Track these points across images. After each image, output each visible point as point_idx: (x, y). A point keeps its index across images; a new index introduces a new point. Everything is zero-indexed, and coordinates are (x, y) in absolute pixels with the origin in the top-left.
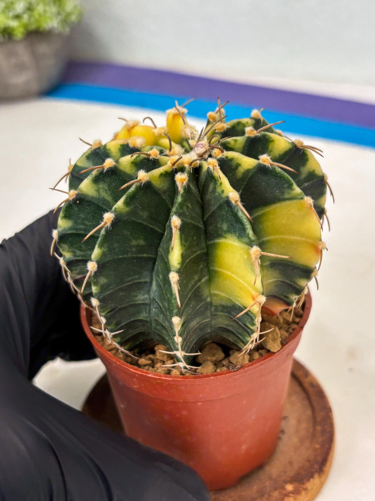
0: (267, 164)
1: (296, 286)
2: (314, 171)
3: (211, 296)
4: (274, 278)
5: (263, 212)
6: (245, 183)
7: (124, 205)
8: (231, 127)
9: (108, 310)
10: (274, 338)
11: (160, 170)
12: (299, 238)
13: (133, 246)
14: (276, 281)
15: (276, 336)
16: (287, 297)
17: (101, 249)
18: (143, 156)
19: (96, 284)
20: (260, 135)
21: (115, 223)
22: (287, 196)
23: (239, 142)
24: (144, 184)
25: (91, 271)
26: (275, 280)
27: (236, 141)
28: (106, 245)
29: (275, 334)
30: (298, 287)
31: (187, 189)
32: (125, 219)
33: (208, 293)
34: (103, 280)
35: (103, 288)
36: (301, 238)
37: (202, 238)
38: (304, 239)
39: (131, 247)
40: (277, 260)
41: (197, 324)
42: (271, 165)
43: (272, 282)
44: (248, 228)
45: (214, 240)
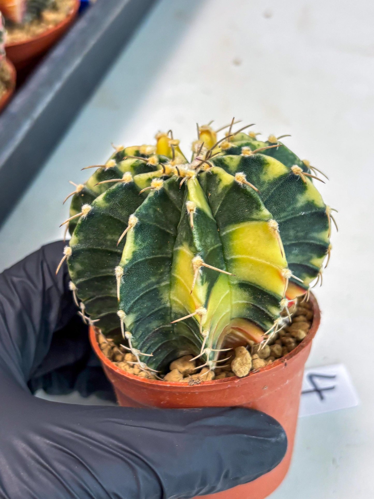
0: (240, 182)
1: (268, 313)
2: (313, 201)
3: (170, 302)
4: (244, 299)
5: (234, 229)
6: (223, 199)
7: (103, 200)
8: (238, 146)
9: (88, 297)
10: (243, 363)
11: (148, 175)
12: (264, 261)
13: (108, 240)
14: (247, 304)
15: (245, 362)
16: (264, 324)
17: (77, 236)
18: (141, 162)
19: (72, 268)
20: (254, 156)
21: (91, 215)
22: (254, 216)
23: (234, 160)
24: (126, 184)
25: (67, 256)
26: (246, 302)
27: (231, 159)
28: (82, 234)
29: (244, 359)
30: (271, 315)
31: (159, 194)
32: (102, 213)
33: (167, 298)
34: (78, 266)
35: (79, 274)
36: (266, 262)
37: (169, 243)
38: (268, 263)
39: (106, 240)
40: (246, 281)
41: (158, 327)
42: (244, 183)
43: (243, 304)
44: (196, 237)
45: (177, 247)
